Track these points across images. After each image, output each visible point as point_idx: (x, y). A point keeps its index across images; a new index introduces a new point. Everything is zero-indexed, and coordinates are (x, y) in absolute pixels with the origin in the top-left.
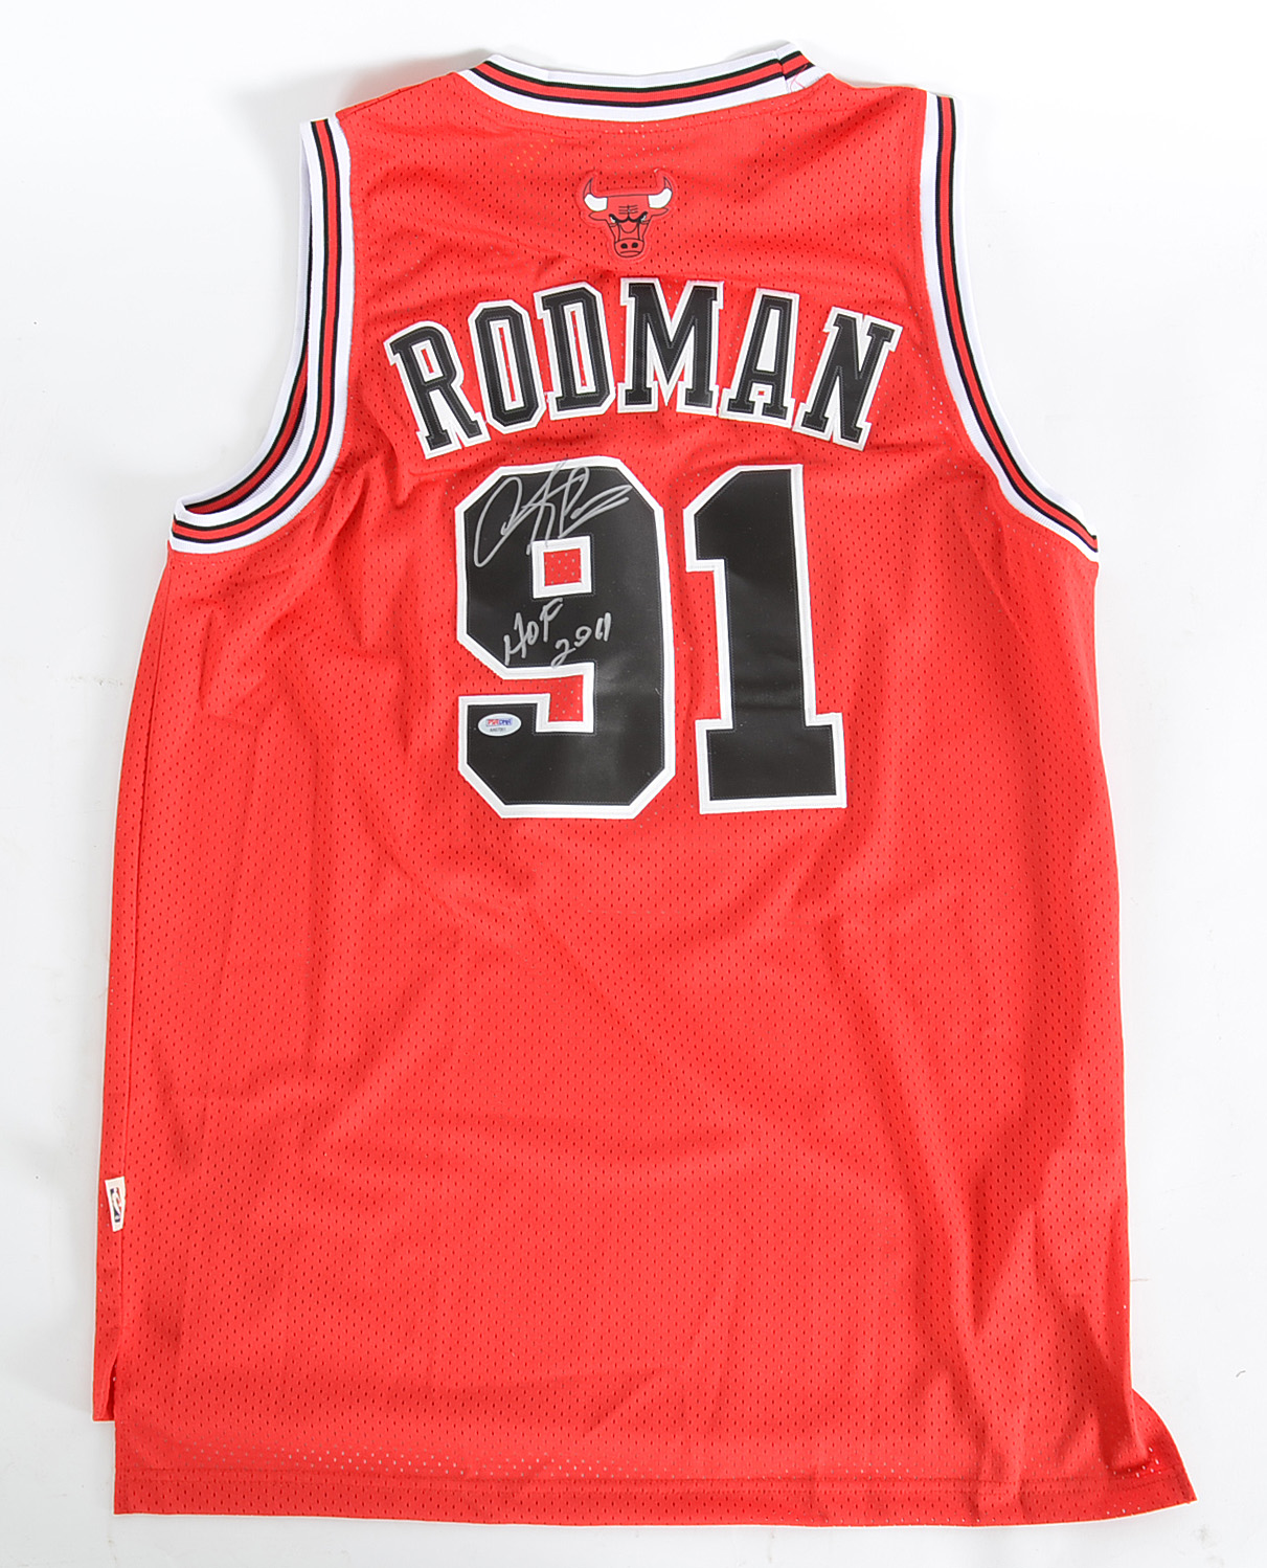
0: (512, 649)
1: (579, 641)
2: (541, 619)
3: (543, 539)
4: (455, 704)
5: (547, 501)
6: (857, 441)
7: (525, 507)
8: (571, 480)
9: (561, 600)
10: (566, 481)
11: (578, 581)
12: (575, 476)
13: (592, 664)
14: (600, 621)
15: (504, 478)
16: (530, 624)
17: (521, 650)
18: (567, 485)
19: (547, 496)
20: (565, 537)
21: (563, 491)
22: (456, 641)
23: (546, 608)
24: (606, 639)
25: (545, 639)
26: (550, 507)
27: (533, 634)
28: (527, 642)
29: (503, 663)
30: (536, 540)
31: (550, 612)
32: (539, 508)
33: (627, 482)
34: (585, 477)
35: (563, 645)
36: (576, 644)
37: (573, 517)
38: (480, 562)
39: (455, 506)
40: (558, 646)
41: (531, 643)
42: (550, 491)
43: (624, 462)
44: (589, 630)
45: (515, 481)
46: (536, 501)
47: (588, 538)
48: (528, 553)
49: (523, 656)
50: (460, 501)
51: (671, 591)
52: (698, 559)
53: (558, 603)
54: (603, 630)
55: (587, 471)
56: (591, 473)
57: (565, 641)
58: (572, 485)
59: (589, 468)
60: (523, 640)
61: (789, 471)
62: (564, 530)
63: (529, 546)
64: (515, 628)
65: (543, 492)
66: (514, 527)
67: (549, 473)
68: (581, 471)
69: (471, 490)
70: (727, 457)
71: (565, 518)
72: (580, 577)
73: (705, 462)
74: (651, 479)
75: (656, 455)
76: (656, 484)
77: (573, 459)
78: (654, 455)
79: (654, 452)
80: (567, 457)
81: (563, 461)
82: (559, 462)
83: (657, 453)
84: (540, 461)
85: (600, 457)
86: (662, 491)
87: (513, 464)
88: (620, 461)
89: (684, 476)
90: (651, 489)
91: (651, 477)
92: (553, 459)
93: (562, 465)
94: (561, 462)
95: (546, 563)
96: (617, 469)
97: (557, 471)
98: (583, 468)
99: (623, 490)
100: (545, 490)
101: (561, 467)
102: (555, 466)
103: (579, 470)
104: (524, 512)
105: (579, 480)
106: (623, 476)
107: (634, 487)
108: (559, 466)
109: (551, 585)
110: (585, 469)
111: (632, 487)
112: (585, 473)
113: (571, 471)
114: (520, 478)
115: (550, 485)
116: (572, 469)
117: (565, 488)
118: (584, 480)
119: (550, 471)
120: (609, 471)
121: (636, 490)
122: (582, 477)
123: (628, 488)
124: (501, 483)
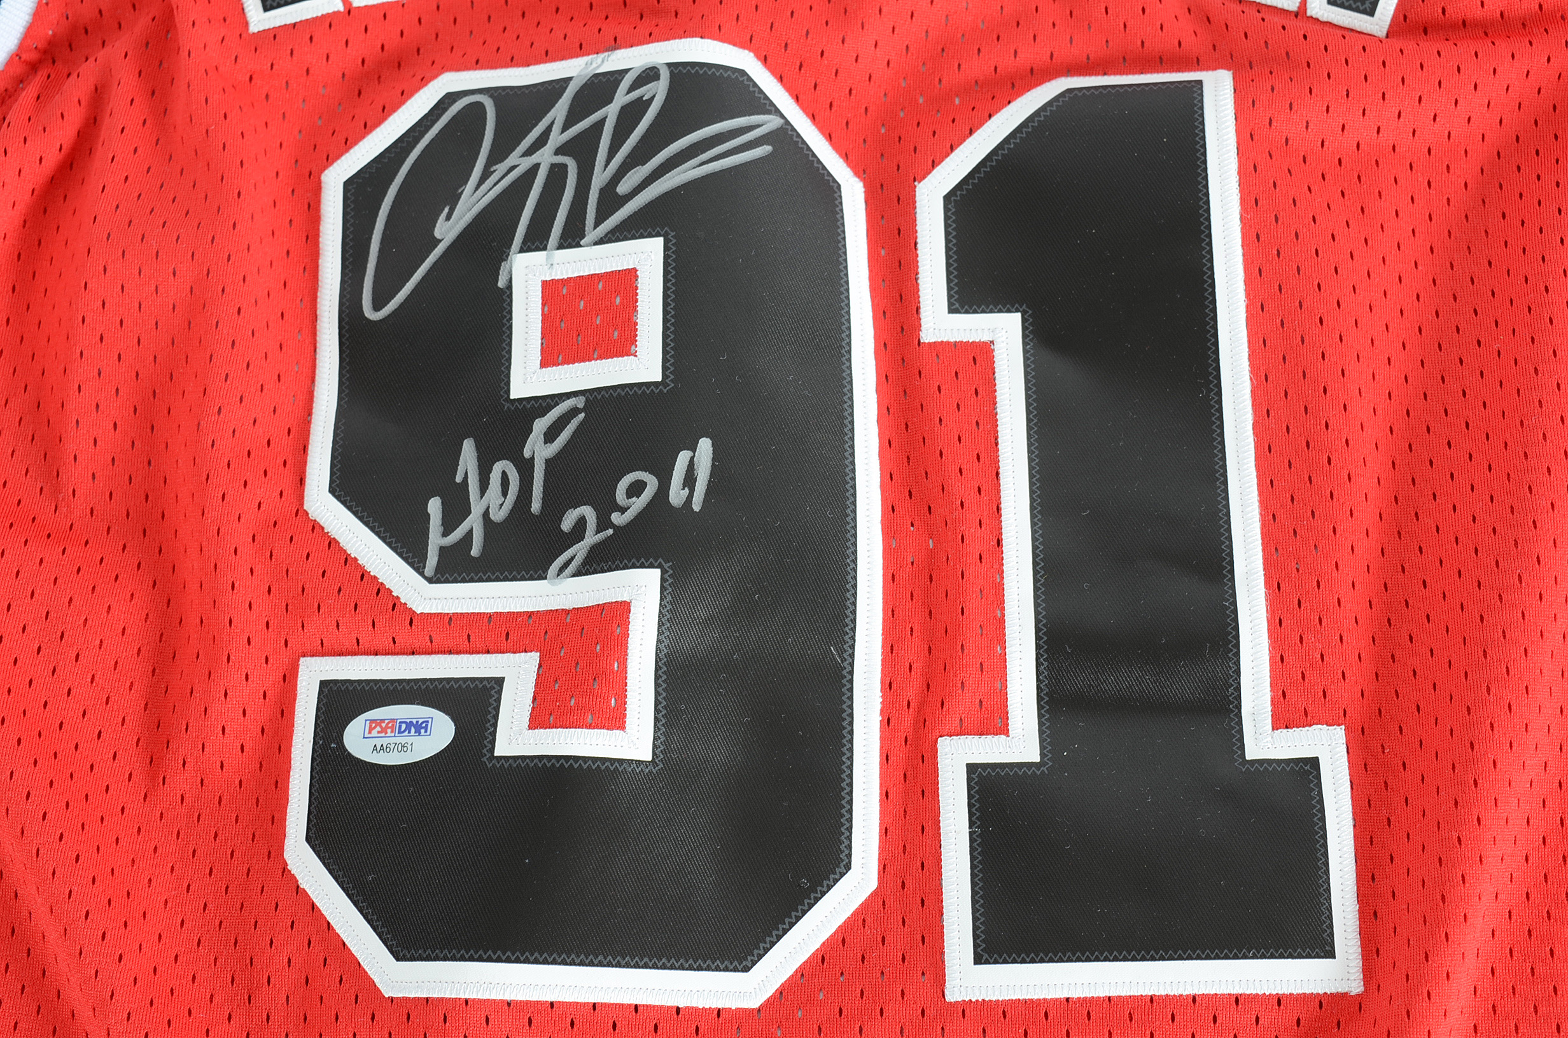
0: (445, 534)
1: (623, 510)
2: (527, 454)
3: (545, 249)
4: (289, 678)
5: (558, 151)
6: (1371, 13)
7: (501, 168)
8: (622, 98)
9: (580, 402)
10: (610, 101)
11: (628, 354)
12: (632, 88)
13: (656, 573)
14: (683, 457)
15: (451, 99)
16: (498, 468)
17: (470, 533)
18: (611, 112)
19: (557, 138)
20: (600, 242)
21: (602, 122)
22: (300, 511)
23: (540, 425)
24: (696, 507)
25: (536, 506)
26: (564, 167)
27: (505, 493)
28: (486, 514)
29: (420, 570)
30: (522, 251)
31: (550, 435)
32: (537, 166)
33: (767, 107)
34: (659, 90)
35: (582, 522)
36: (617, 518)
37: (623, 188)
38: (377, 307)
39: (325, 168)
40: (567, 524)
41: (498, 516)
43: (765, 60)
44: (652, 483)
45: (480, 106)
46: (529, 152)
47: (659, 241)
48: (501, 284)
49: (475, 552)
50: (338, 157)
51: (878, 391)
52: (952, 310)
53: (574, 412)
54: (690, 480)
55: (665, 75)
56: (671, 73)
57: (588, 511)
58: (624, 110)
59: (669, 65)
60: (477, 509)
61: (1200, 83)
62: (597, 223)
63: (504, 267)
64: (459, 479)
65: (549, 129)
66: (469, 217)
67: (567, 81)
68: (649, 75)
69: (367, 128)
70: (1030, 55)
71: (603, 191)
72: (634, 341)
73: (977, 68)
74: (834, 109)
75: (846, 45)
76: (847, 123)
77: (632, 46)
78: (841, 45)
79: (841, 36)
80: (616, 44)
81: (606, 54)
82: (595, 55)
83: (847, 40)
84: (548, 56)
85: (698, 40)
86: (862, 140)
87: (477, 64)
88: (752, 54)
89: (917, 100)
90: (833, 136)
91: (835, 104)
92: (581, 50)
93: (603, 61)
94: (601, 56)
95: (546, 309)
96: (743, 73)
97: (589, 77)
98: (655, 68)
99: (759, 126)
100: (553, 123)
101: (598, 67)
102: (584, 66)
103: (644, 72)
104: (497, 179)
105: (644, 96)
106: (759, 93)
107: (787, 122)
108: (594, 65)
109: (557, 364)
110: (658, 69)
111: (782, 121)
112: (659, 79)
113: (624, 76)
114: (491, 96)
115: (568, 112)
116: (627, 71)
117: (606, 117)
118: (654, 96)
119: (570, 79)
120: (723, 76)
121: (794, 129)
122: (651, 89)
123: (771, 123)
124: (445, 110)
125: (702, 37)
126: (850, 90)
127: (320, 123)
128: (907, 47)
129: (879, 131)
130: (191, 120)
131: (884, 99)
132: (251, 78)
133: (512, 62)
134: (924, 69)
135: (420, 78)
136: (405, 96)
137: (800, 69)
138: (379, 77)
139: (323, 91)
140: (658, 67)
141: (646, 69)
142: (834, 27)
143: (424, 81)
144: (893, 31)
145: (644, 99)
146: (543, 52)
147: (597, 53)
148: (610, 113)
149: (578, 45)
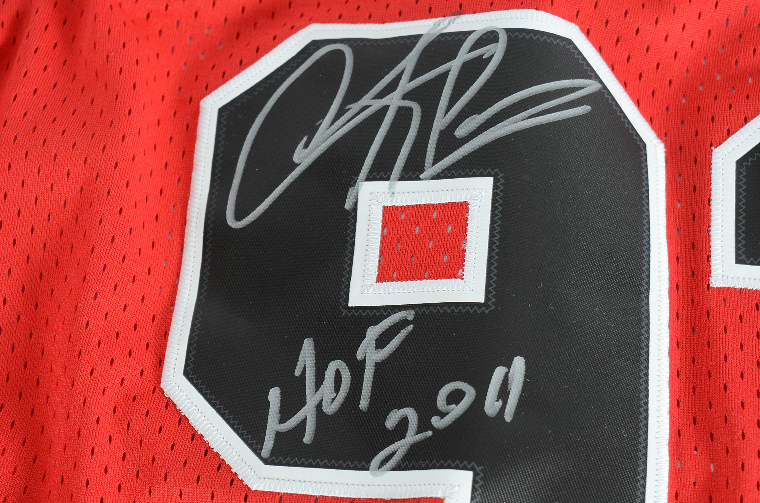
0: (282, 421)
1: (442, 415)
2: (359, 356)
3: (388, 179)
5: (406, 96)
7: (355, 107)
9: (410, 315)
10: (454, 57)
11: (456, 276)
13: (468, 475)
14: (499, 372)
15: (315, 45)
16: (333, 366)
17: (303, 422)
19: (405, 86)
20: (437, 177)
21: (445, 75)
22: (157, 390)
23: (373, 332)
24: (508, 417)
25: (364, 403)
26: (410, 110)
27: (337, 389)
28: (319, 406)
29: (257, 451)
30: (368, 179)
31: (381, 343)
32: (385, 109)
33: (589, 73)
35: (404, 421)
36: (436, 421)
37: (460, 132)
38: (239, 217)
39: (204, 95)
40: (391, 421)
41: (330, 409)
42: (413, 77)
43: (588, 33)
44: (470, 393)
45: (340, 54)
46: (381, 95)
47: (490, 181)
48: (348, 206)
49: (307, 439)
50: (216, 87)
51: (671, 326)
52: (739, 260)
53: (403, 323)
54: (503, 394)
55: (503, 38)
56: (509, 37)
57: (410, 413)
59: (508, 30)
60: (311, 401)
62: (436, 161)
63: (351, 192)
64: (297, 373)
65: (398, 78)
66: (324, 147)
67: (417, 37)
69: (242, 65)
71: (442, 134)
72: (461, 266)
74: (643, 79)
75: (658, 25)
76: (653, 93)
77: (475, 13)
78: (655, 25)
79: (655, 18)
80: (461, 10)
81: (452, 17)
82: (443, 18)
83: (660, 21)
84: (401, 16)
85: (533, 11)
86: (665, 108)
87: (340, 19)
88: (577, 27)
89: (714, 77)
90: (641, 102)
91: (644, 75)
92: (430, 13)
93: (449, 24)
94: (448, 19)
95: (385, 231)
96: (570, 42)
97: (436, 36)
98: (495, 31)
99: (580, 88)
100: (402, 72)
101: (445, 28)
102: (432, 26)
103: (485, 34)
104: (351, 116)
105: (484, 55)
106: (582, 60)
107: (605, 87)
108: (442, 26)
109: (391, 280)
110: (498, 33)
111: (599, 86)
112: (498, 42)
113: (467, 37)
114: (351, 46)
115: (417, 64)
116: (470, 33)
117: (450, 70)
118: (493, 56)
119: (420, 36)
120: (553, 43)
121: (609, 94)
122: (490, 50)
123: (591, 86)
124: (310, 55)
125: (537, 9)
126: (658, 65)
127: (202, 57)
128: (710, 31)
129: (680, 101)
130: (95, 47)
131: (686, 74)
132: (148, 16)
133: (370, 19)
134: (722, 51)
135: (290, 26)
136: (276, 40)
137: (617, 43)
138: (256, 24)
139: (207, 31)
140: (498, 31)
141: (487, 32)
142: (650, 9)
143: (294, 30)
144: (699, 17)
145: (484, 57)
146: (397, 13)
147: (444, 16)
148: (453, 67)
149: (427, 9)
